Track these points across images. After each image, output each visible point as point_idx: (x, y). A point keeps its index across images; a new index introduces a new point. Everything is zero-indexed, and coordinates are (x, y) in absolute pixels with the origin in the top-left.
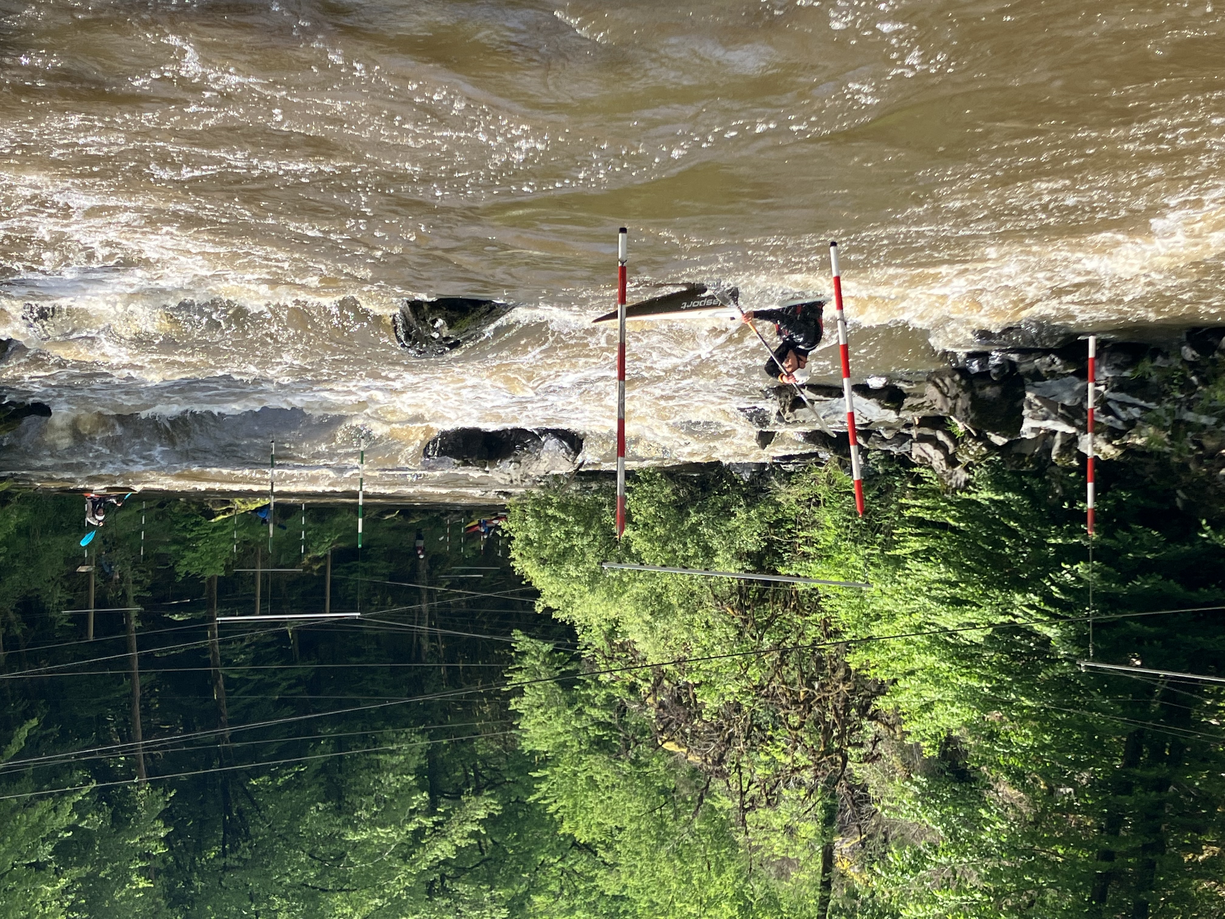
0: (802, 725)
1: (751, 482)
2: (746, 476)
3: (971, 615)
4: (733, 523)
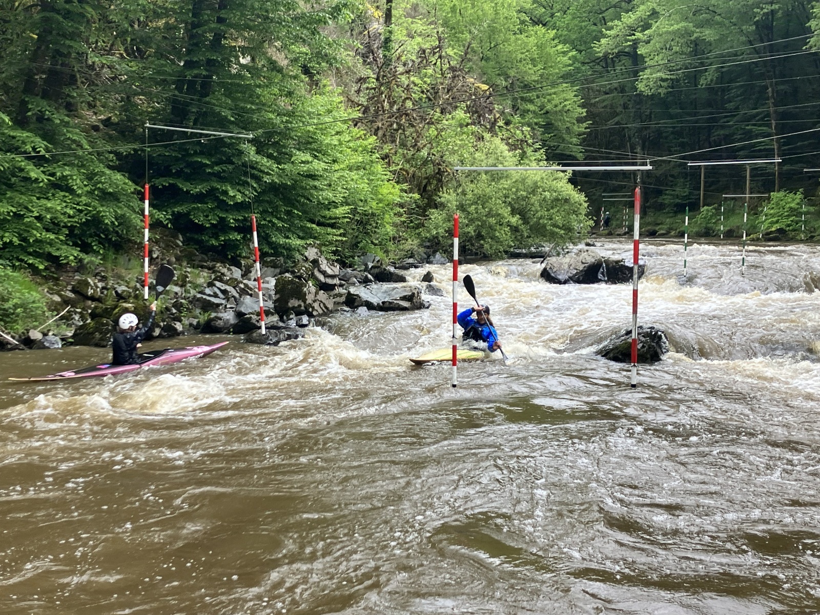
0: (404, 101)
1: (435, 252)
2: (438, 255)
4: (446, 226)
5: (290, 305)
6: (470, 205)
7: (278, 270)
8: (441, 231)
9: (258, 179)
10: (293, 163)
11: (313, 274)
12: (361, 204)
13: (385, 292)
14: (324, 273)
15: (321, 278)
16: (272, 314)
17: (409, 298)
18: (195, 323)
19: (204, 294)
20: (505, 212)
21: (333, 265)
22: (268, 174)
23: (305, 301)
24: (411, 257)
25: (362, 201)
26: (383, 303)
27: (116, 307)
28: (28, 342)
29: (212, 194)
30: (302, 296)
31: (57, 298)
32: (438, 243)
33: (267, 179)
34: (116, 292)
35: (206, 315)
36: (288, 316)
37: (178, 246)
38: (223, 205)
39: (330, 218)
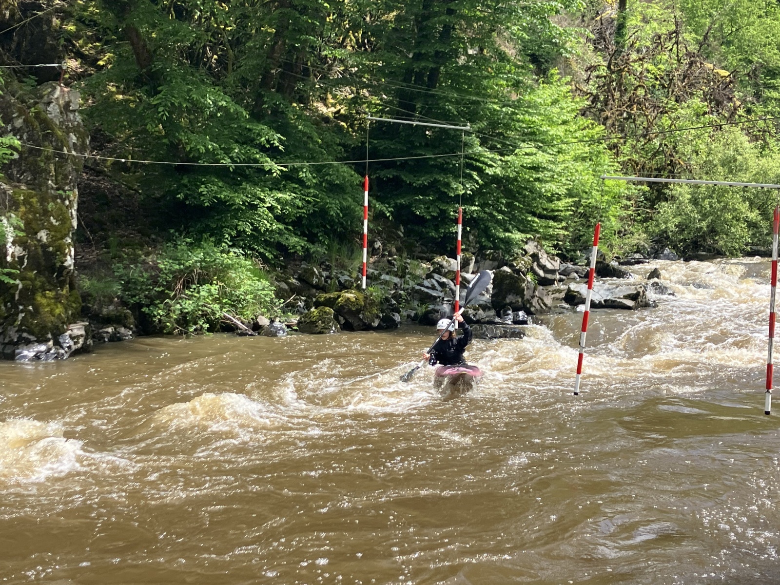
0: (636, 89)
1: (663, 247)
2: (667, 251)
3: (528, 160)
4: (677, 220)
5: (508, 301)
6: (704, 199)
7: (496, 263)
8: (671, 226)
9: (480, 171)
10: (516, 155)
11: (532, 268)
12: (585, 196)
13: (609, 290)
14: (543, 267)
15: (541, 273)
16: (489, 309)
17: (634, 297)
18: (413, 315)
19: (423, 286)
20: (744, 207)
21: (553, 259)
22: (491, 166)
23: (522, 296)
24: (636, 252)
25: (586, 193)
26: (605, 301)
27: (339, 297)
28: (257, 327)
29: (433, 186)
30: (520, 292)
31: (284, 286)
32: (668, 238)
33: (489, 171)
34: (339, 282)
35: (424, 306)
36: (505, 312)
37: (399, 237)
38: (444, 198)
39: (553, 211)
